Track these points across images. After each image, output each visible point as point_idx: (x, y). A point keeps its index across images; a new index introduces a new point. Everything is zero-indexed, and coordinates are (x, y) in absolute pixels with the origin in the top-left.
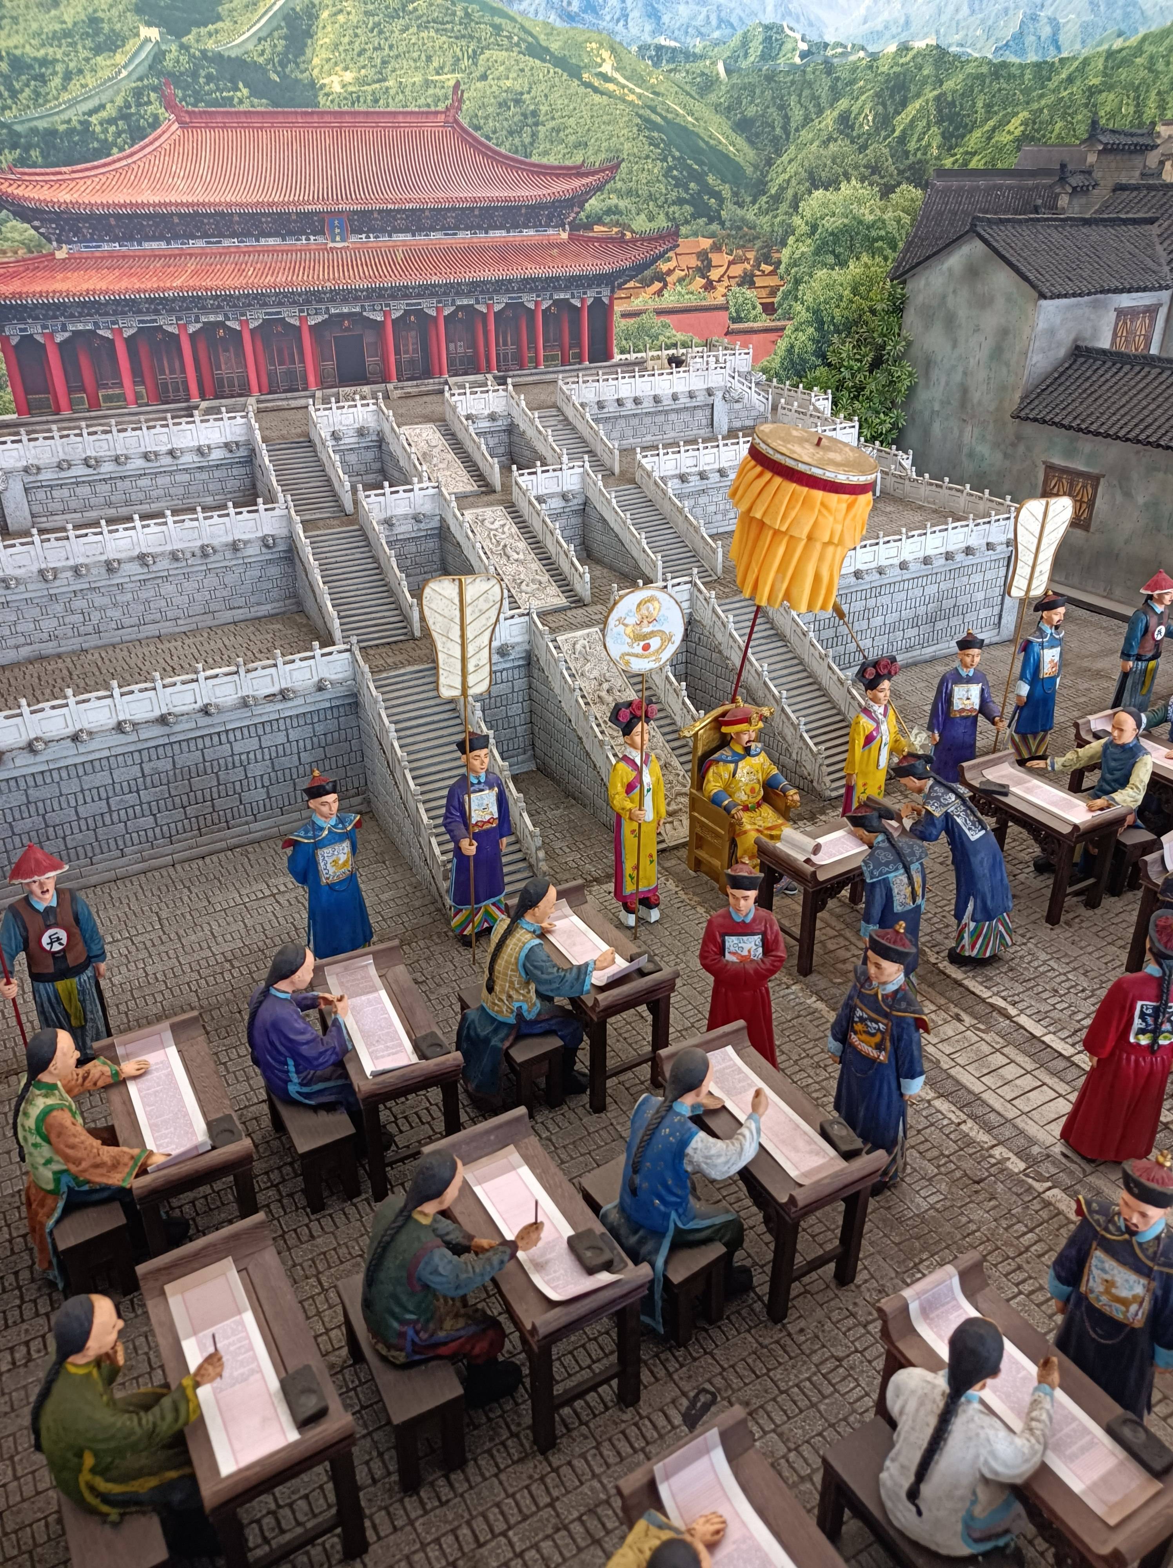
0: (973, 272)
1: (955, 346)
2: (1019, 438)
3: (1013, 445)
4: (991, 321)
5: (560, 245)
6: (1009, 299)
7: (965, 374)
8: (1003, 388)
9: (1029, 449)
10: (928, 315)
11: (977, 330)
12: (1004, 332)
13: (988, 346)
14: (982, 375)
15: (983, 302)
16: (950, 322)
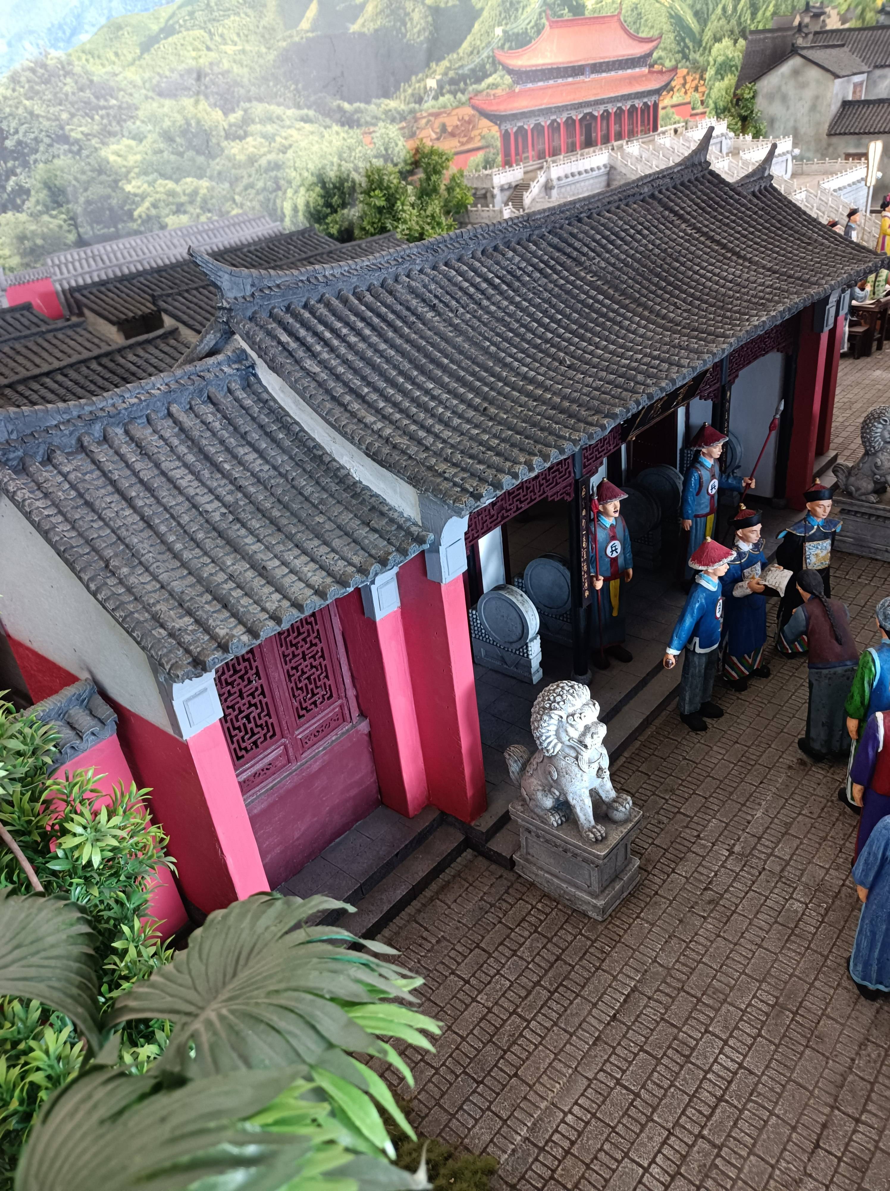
0: (796, 73)
1: (788, 108)
2: (829, 145)
3: (826, 149)
4: (808, 94)
5: (645, 76)
6: (818, 82)
7: (795, 121)
8: (818, 124)
9: (835, 149)
10: (771, 97)
11: (800, 99)
12: (817, 98)
13: (807, 106)
14: (806, 119)
15: (803, 86)
16: (784, 99)
